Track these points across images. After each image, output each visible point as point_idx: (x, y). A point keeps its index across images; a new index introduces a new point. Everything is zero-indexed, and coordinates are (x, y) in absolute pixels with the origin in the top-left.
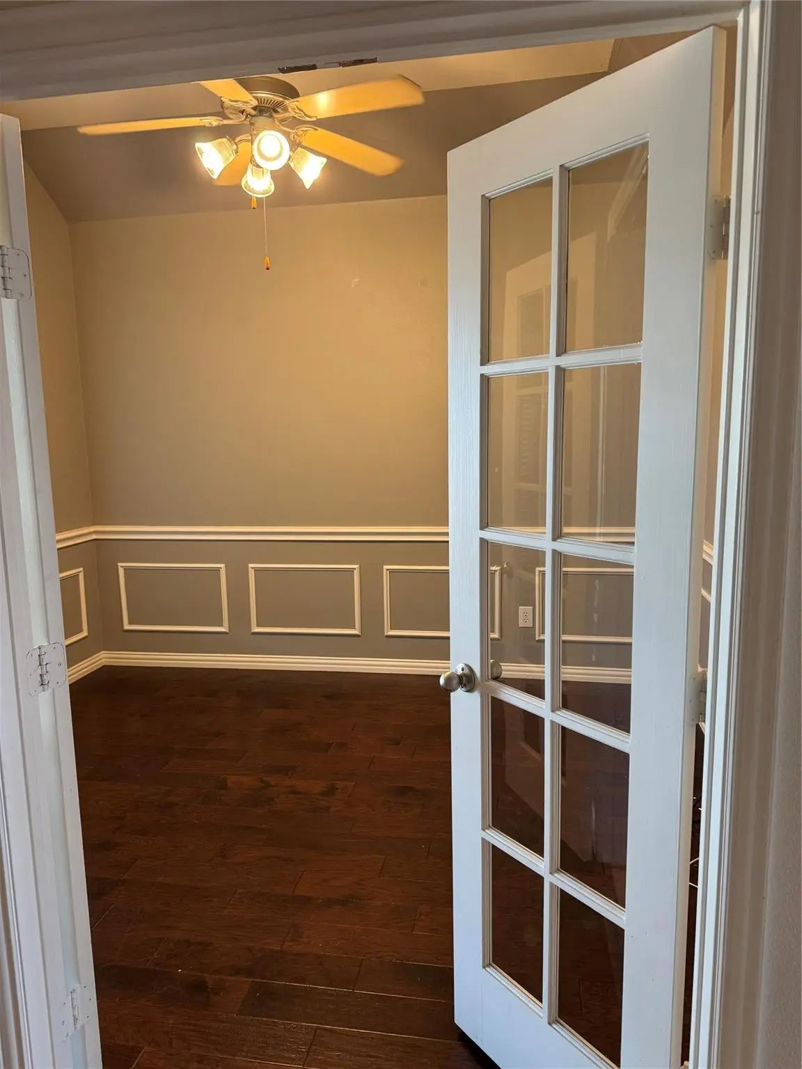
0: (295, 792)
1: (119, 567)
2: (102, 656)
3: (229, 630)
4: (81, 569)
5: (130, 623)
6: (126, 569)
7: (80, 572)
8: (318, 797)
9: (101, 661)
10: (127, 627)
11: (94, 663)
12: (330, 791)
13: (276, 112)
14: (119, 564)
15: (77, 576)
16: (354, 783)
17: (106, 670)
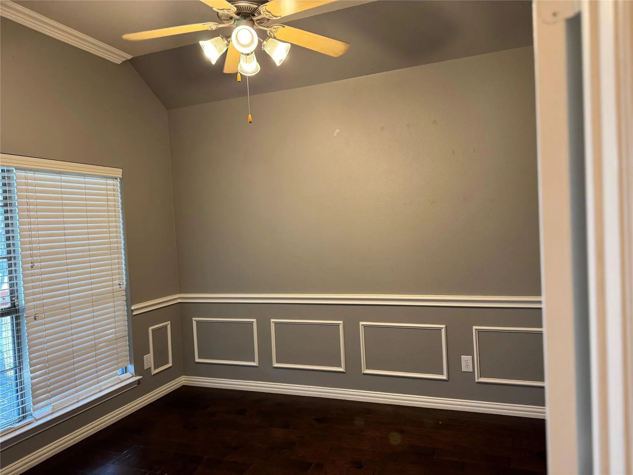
1: (193, 321)
2: (182, 379)
3: (259, 365)
4: (169, 322)
5: (199, 358)
6: (198, 322)
7: (169, 324)
9: (181, 383)
10: (197, 360)
11: (177, 384)
13: (254, 15)
14: (193, 319)
15: (166, 327)
17: (184, 389)
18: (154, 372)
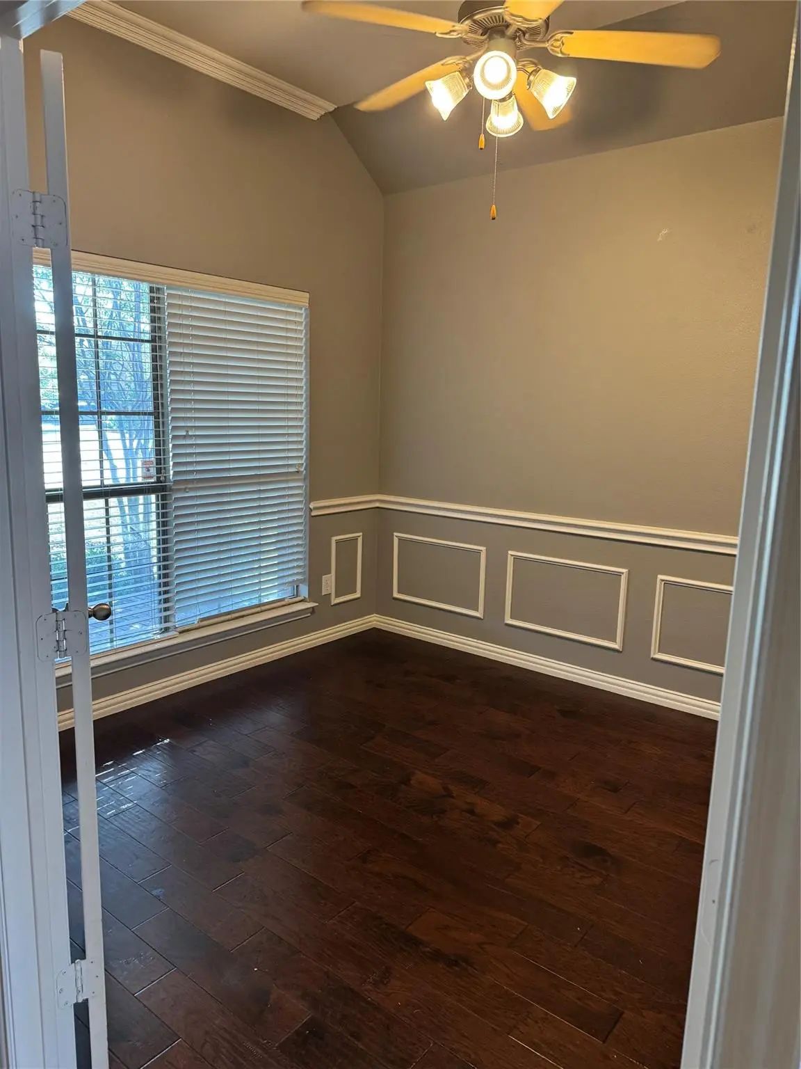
0: (472, 812)
1: (395, 537)
2: (375, 618)
3: (483, 617)
4: (361, 534)
5: (399, 592)
6: (400, 539)
7: (359, 536)
8: (494, 827)
9: (371, 623)
10: (396, 595)
11: (365, 624)
12: (507, 824)
14: (395, 534)
15: (356, 539)
16: (539, 823)
17: (375, 632)
18: (335, 601)
